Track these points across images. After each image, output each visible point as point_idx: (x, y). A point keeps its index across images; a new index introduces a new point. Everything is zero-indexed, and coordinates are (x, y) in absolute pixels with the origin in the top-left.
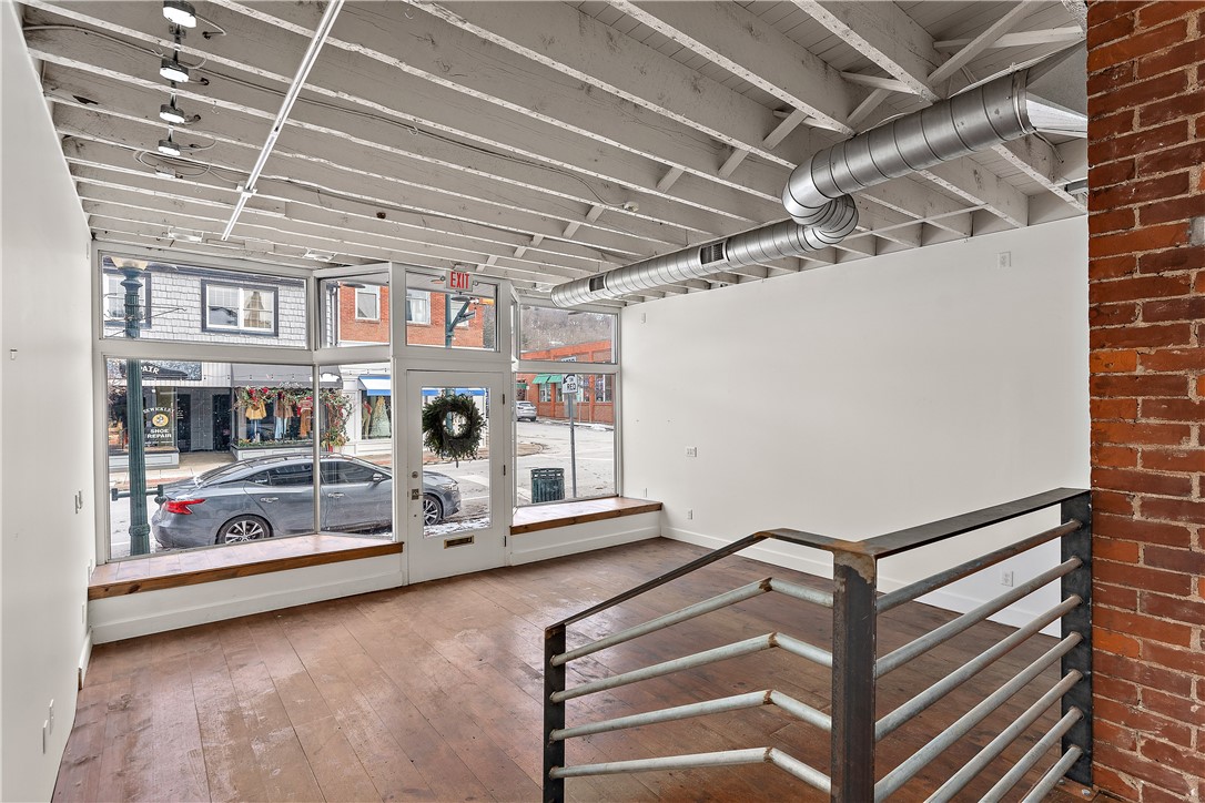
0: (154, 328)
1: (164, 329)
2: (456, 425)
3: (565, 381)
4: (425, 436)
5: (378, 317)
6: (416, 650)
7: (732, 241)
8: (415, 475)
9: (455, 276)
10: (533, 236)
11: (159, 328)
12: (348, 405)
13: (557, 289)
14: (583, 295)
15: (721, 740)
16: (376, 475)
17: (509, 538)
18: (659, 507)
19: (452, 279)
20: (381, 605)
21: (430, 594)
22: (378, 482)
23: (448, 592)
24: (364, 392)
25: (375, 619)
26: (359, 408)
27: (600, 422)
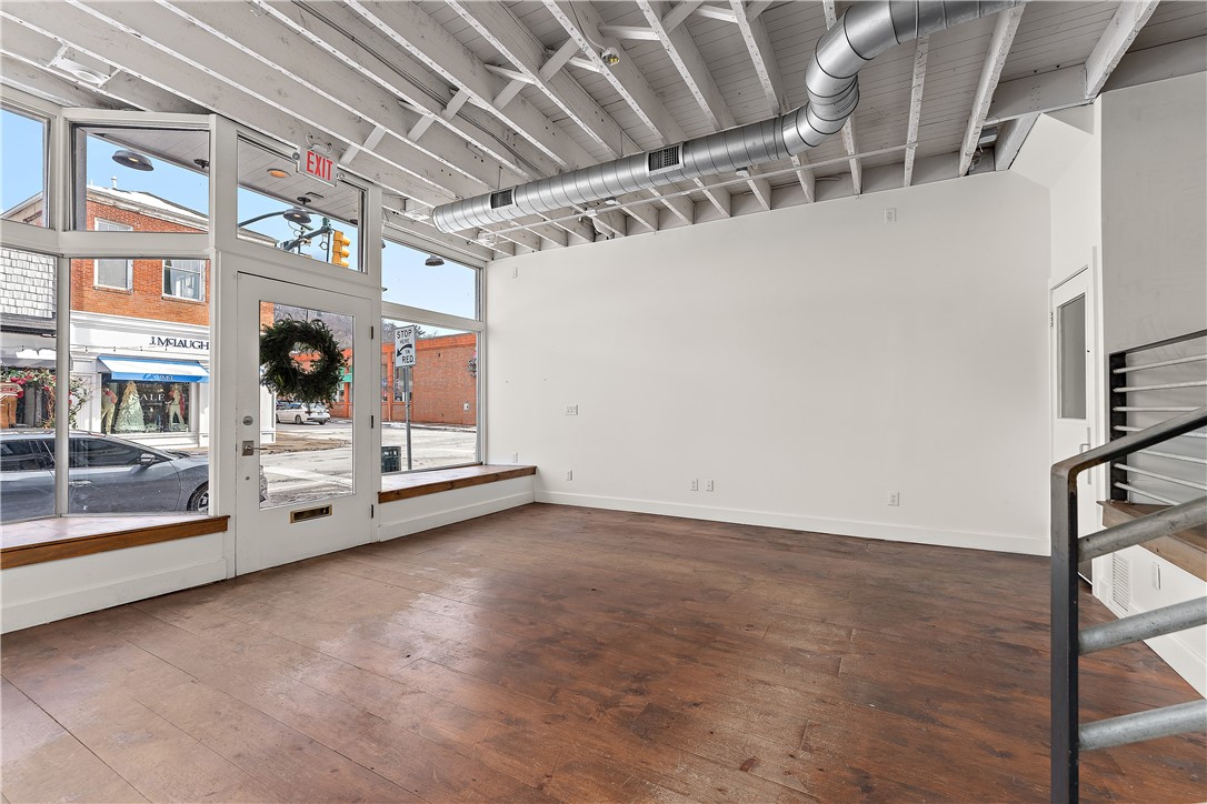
2: (305, 359)
3: (399, 354)
4: (264, 369)
5: (130, 286)
6: (291, 660)
7: (688, 145)
8: (248, 422)
9: (313, 158)
10: (457, 89)
12: (80, 391)
13: (440, 209)
14: (482, 215)
15: (798, 694)
16: (144, 456)
17: (378, 507)
18: (533, 471)
19: (309, 162)
20: (198, 608)
21: (276, 584)
22: (149, 464)
23: (305, 578)
24: (106, 378)
25: (194, 629)
26: (97, 394)
27: (397, 421)
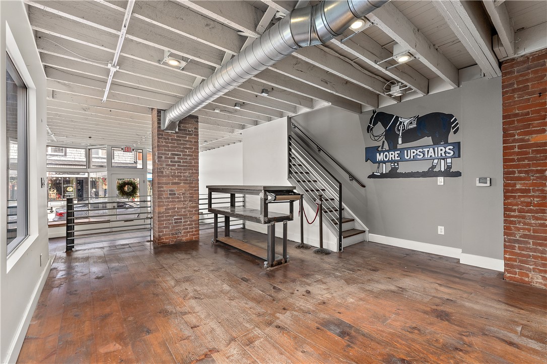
0: (67, 157)
1: (71, 157)
11: (69, 157)
